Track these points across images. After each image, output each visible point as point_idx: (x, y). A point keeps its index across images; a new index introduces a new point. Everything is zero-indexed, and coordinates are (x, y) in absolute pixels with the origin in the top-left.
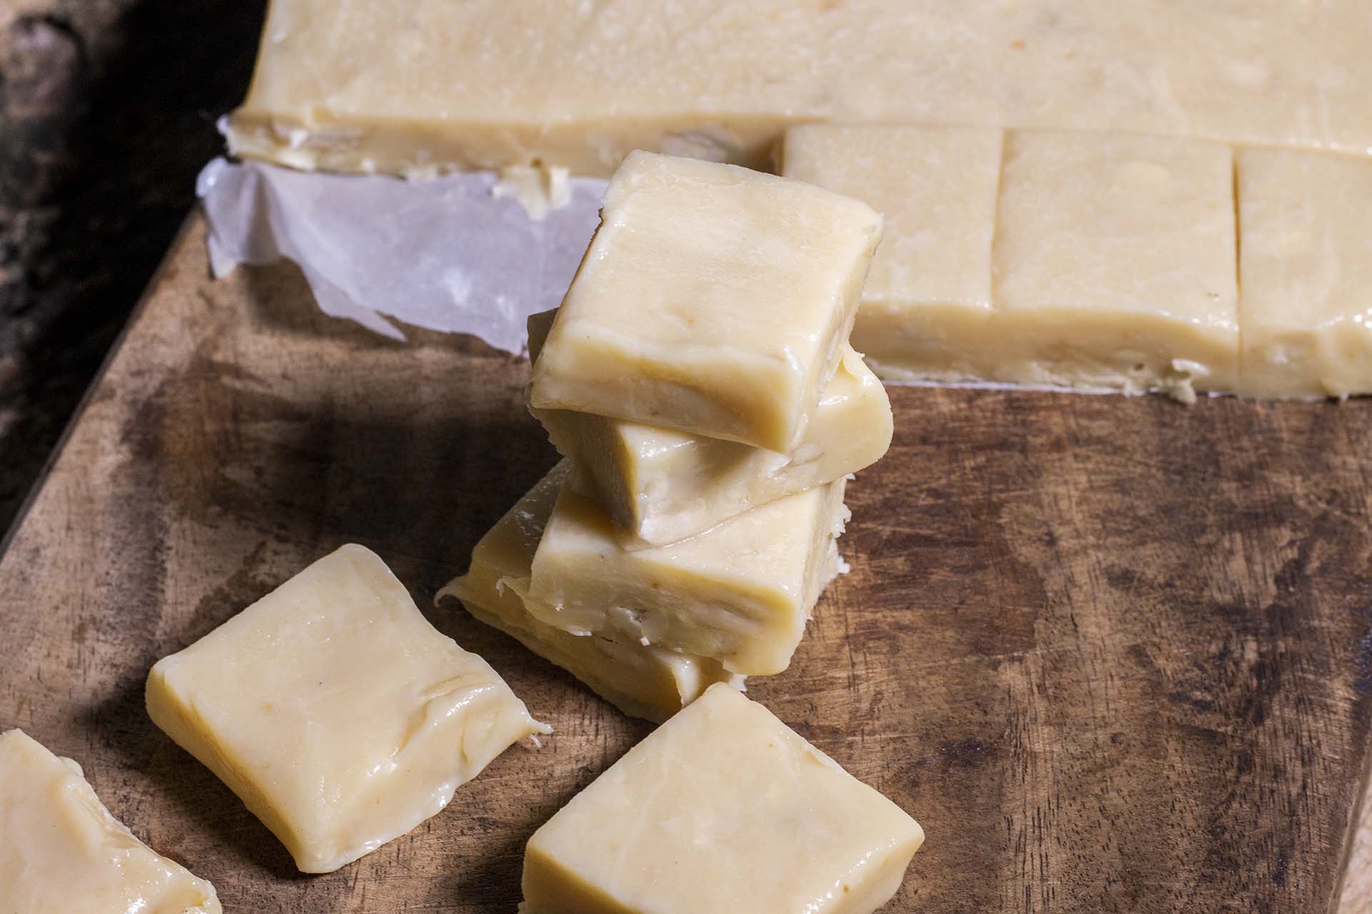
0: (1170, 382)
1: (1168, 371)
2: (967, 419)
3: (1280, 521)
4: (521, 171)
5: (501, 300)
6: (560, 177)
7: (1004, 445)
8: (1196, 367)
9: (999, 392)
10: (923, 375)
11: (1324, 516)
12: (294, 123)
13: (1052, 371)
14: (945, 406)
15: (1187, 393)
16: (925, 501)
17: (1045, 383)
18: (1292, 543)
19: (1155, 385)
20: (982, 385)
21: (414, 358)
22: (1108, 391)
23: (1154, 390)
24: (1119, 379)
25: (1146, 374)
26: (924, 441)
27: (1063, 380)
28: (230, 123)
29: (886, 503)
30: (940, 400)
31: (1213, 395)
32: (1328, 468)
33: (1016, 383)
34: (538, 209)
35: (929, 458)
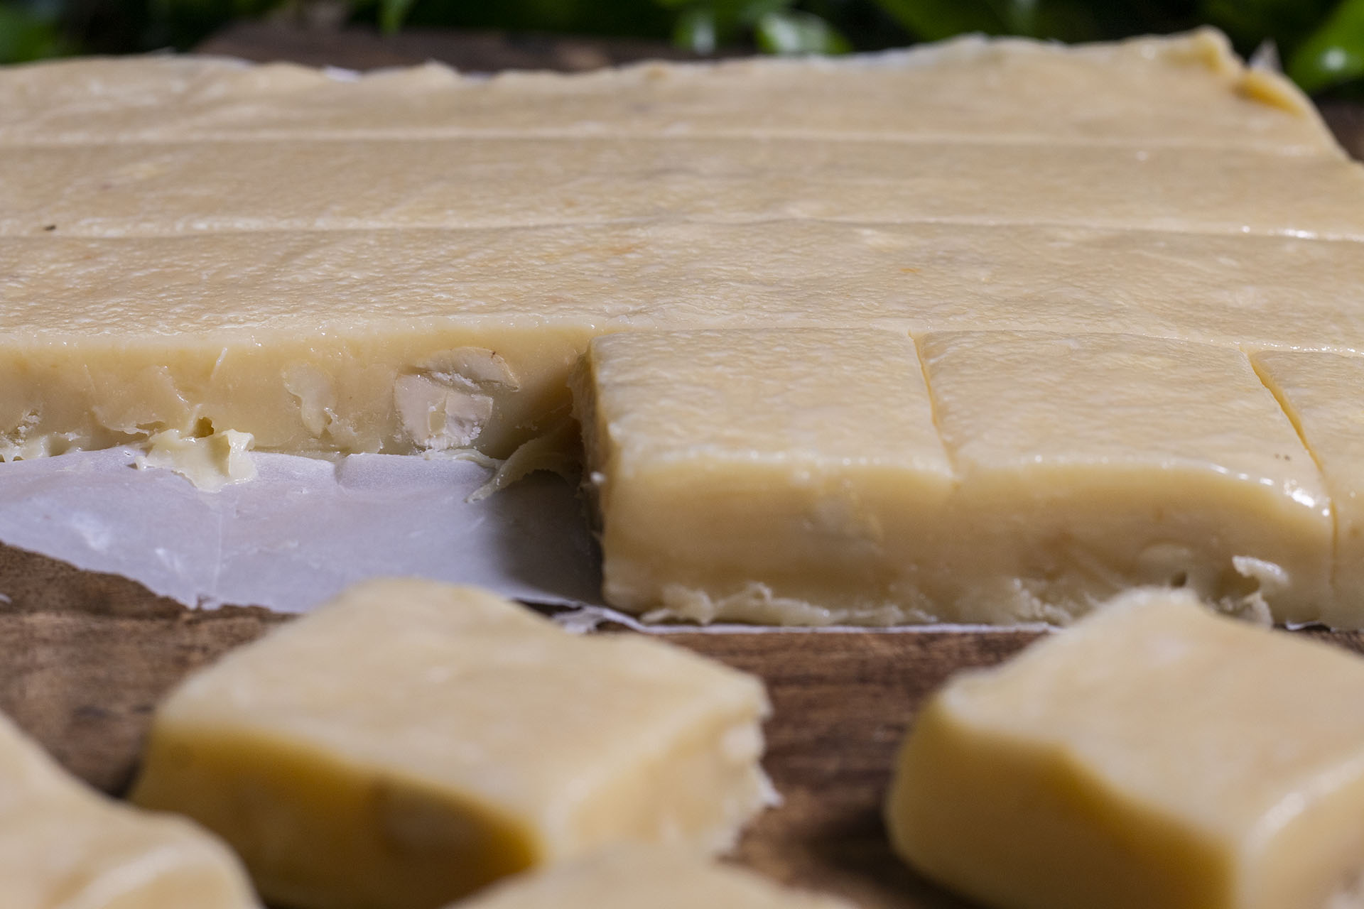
2: (923, 660)
4: (178, 437)
5: (160, 552)
6: (238, 441)
8: (1271, 571)
9: (964, 635)
10: (843, 614)
14: (886, 650)
17: (1034, 619)
21: (22, 624)
26: (864, 679)
27: (1062, 614)
29: (821, 740)
30: (875, 644)
33: (989, 623)
34: (208, 482)
35: (876, 696)
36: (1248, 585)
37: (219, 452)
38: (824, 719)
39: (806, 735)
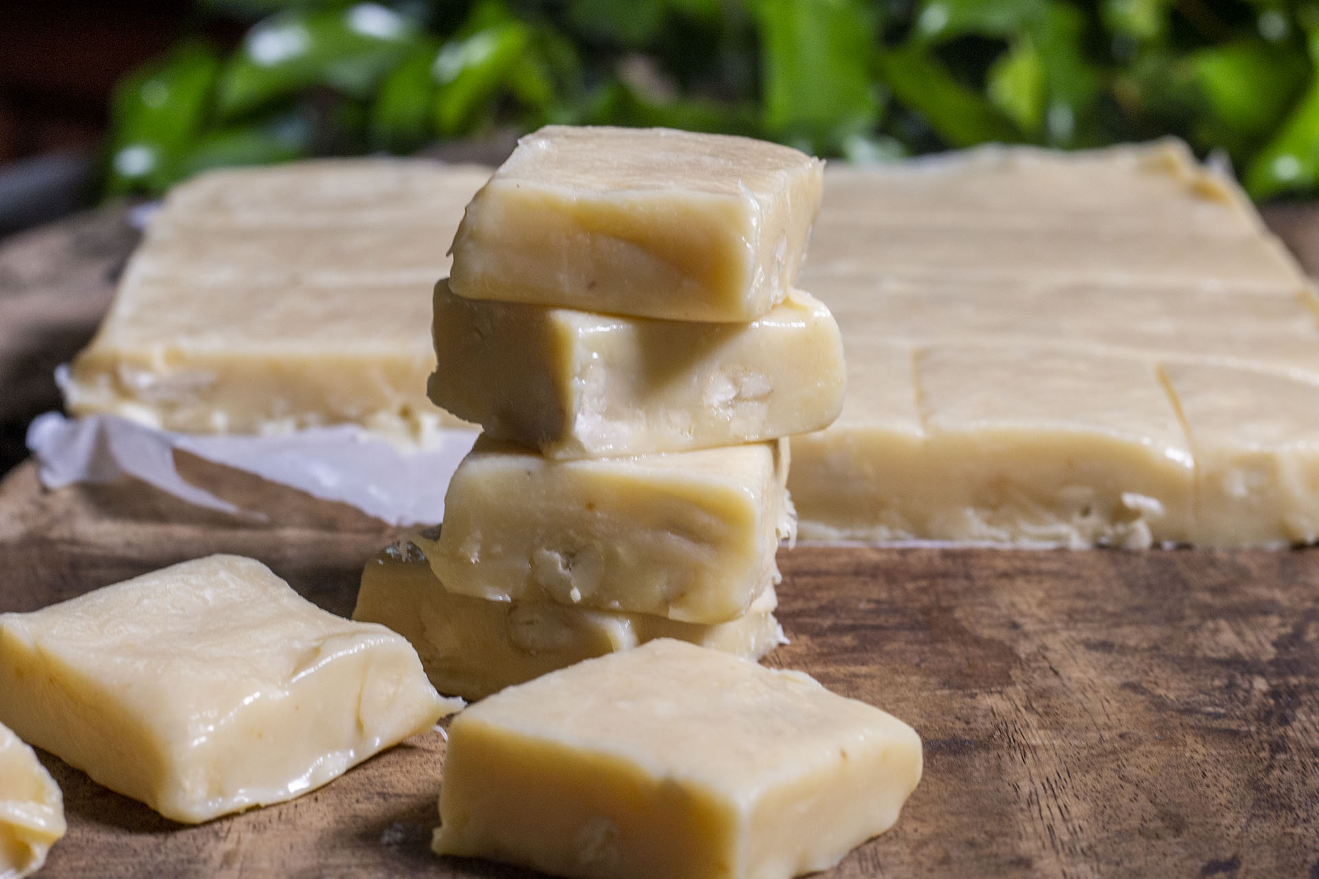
0: (1121, 529)
1: (1119, 513)
2: (901, 563)
3: (1265, 613)
4: (388, 420)
5: (372, 489)
6: (429, 425)
7: (945, 576)
8: (1152, 505)
9: (932, 549)
10: (847, 533)
11: (1313, 610)
12: (142, 365)
13: (990, 522)
14: (877, 558)
15: (1142, 536)
17: (982, 538)
18: (1283, 625)
19: (1103, 534)
20: (912, 543)
22: (1050, 545)
23: (1104, 540)
24: (1063, 529)
25: (1094, 521)
26: (857, 574)
27: (1002, 533)
28: (71, 375)
29: (822, 608)
30: (868, 553)
31: (1168, 545)
32: (1306, 584)
33: (950, 538)
34: (406, 449)
35: (865, 583)
36: (1133, 514)
37: (415, 430)
38: (825, 596)
39: (813, 605)
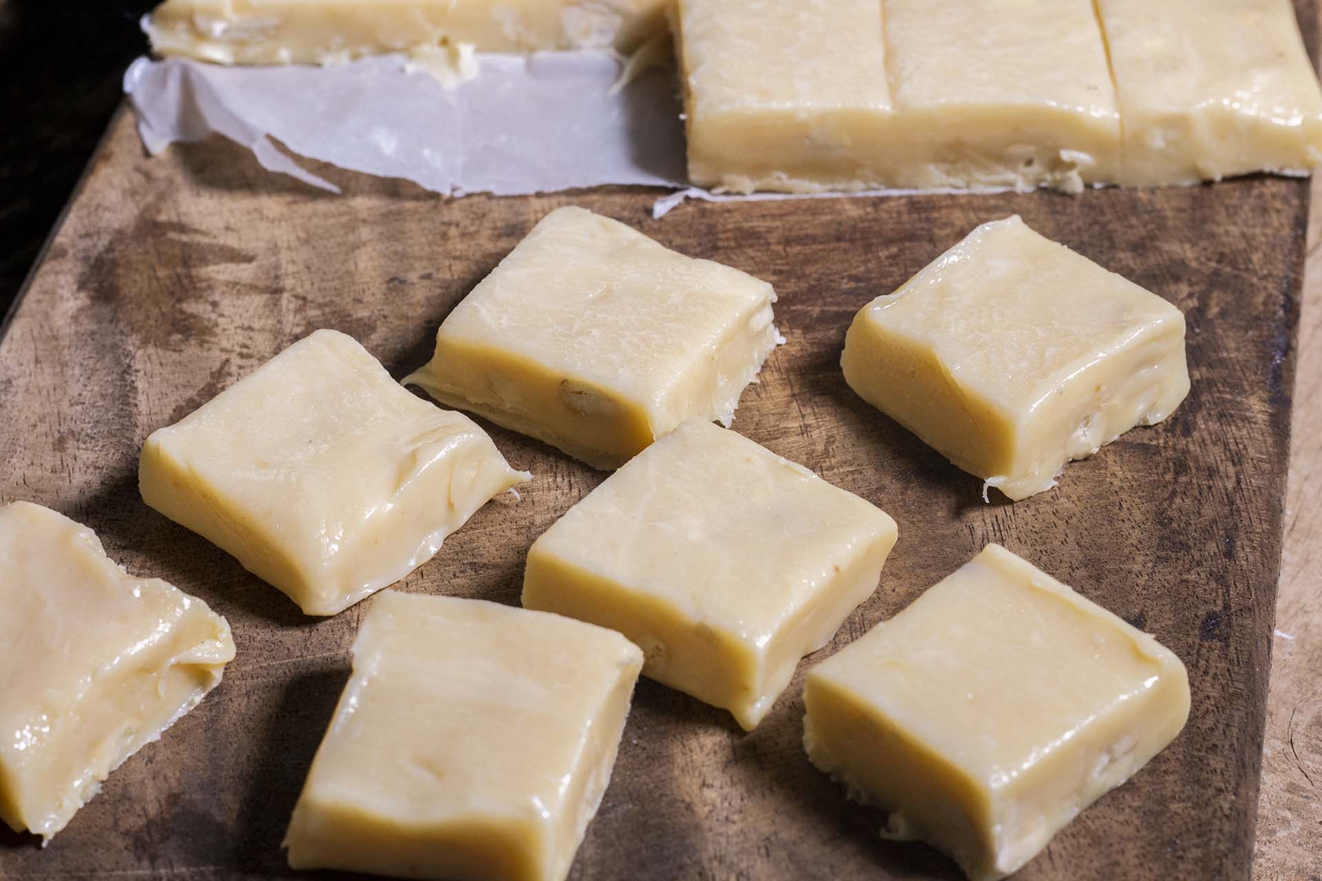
0: (1058, 176)
1: (1056, 164)
2: (875, 220)
3: (1177, 279)
4: (429, 49)
5: (426, 152)
6: (466, 51)
7: (912, 237)
8: (1083, 158)
9: (900, 197)
10: (829, 186)
11: (1216, 273)
12: (215, 15)
13: (948, 173)
14: (854, 212)
15: (1075, 184)
16: (846, 285)
17: (942, 186)
18: (1190, 295)
19: (1044, 180)
20: (884, 193)
21: (349, 206)
22: (1000, 190)
23: (1043, 184)
24: (1010, 176)
25: (1036, 169)
26: (839, 239)
27: (958, 181)
28: (152, 22)
29: (811, 289)
30: (848, 207)
31: (1098, 186)
32: (1212, 236)
33: (916, 188)
34: (449, 82)
36: (1071, 166)
37: (454, 58)
38: (813, 273)
39: (804, 285)
